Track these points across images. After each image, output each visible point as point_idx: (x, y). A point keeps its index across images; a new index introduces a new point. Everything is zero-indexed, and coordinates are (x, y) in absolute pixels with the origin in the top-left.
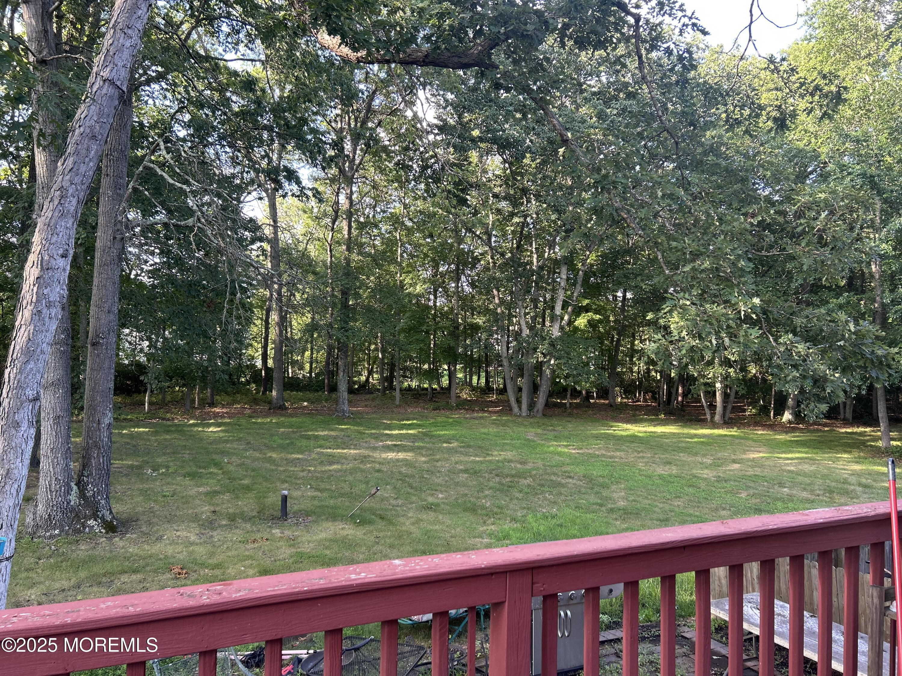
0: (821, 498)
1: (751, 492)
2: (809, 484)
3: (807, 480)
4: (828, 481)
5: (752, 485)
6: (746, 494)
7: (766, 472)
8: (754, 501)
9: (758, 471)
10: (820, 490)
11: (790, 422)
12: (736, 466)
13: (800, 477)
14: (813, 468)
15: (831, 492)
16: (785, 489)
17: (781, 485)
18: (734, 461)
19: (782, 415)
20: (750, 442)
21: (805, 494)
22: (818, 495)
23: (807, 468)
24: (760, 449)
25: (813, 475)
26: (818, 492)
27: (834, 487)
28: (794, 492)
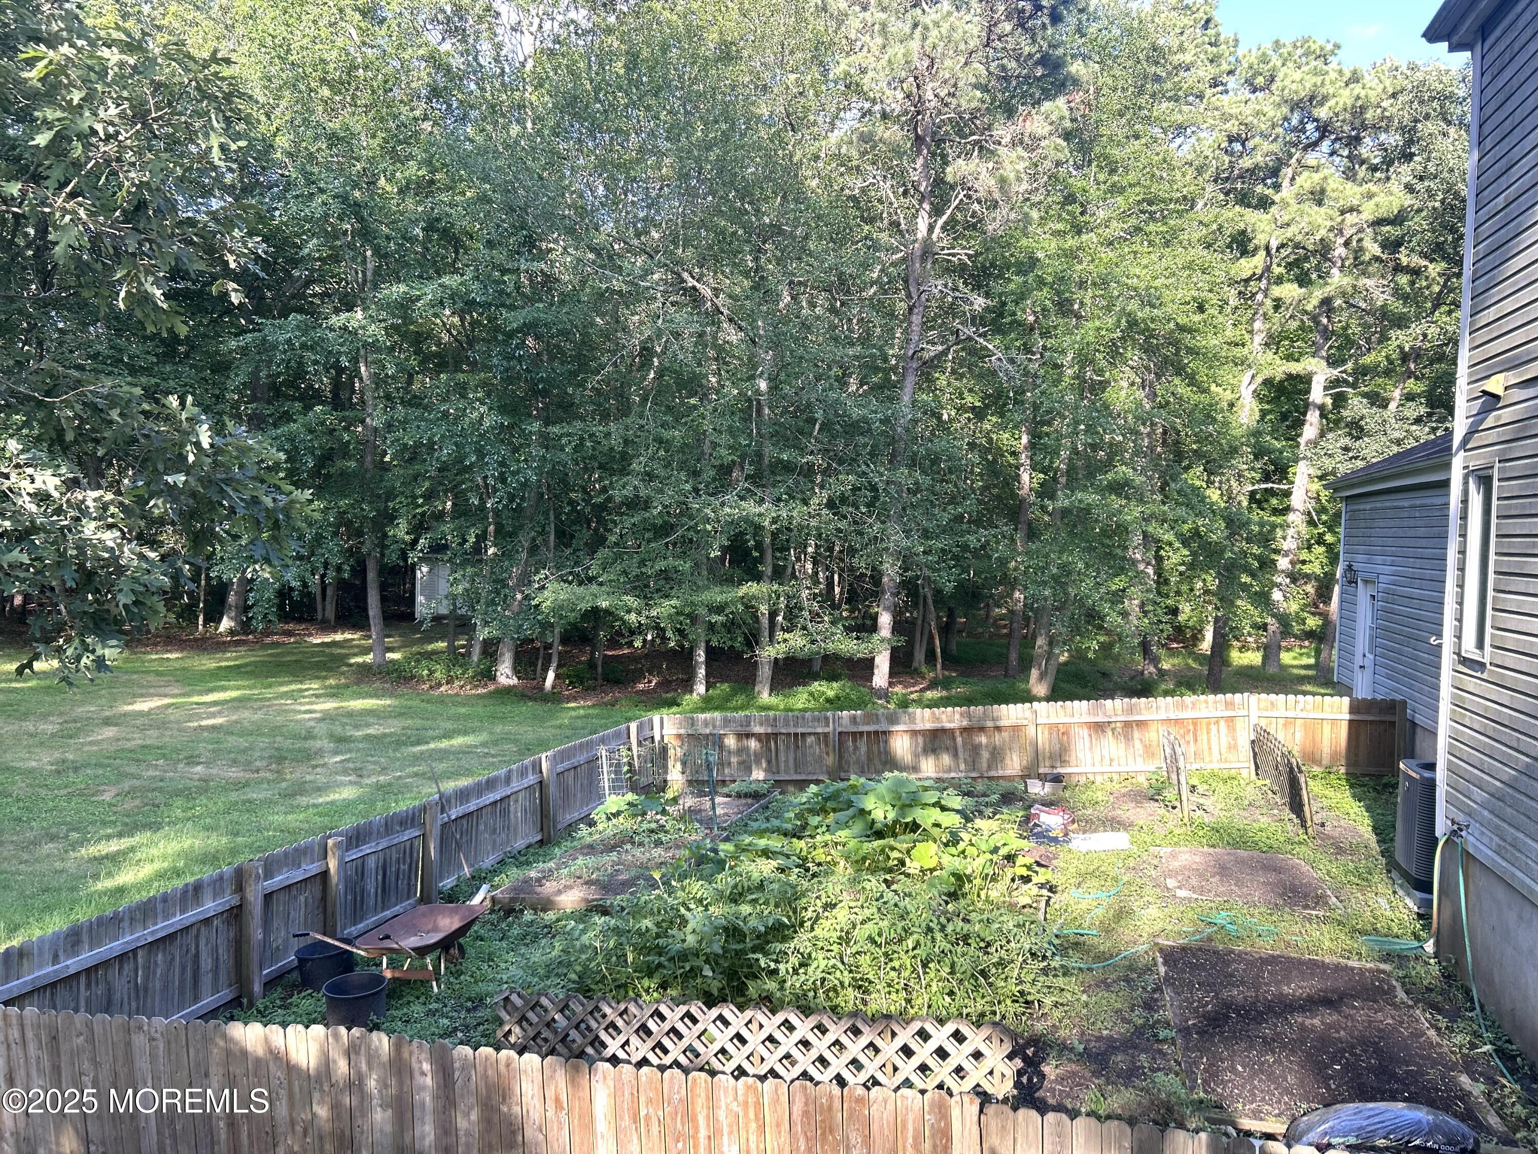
0: (262, 774)
1: (127, 785)
2: (244, 751)
3: (243, 743)
4: (278, 739)
5: (132, 769)
6: (113, 791)
7: (169, 738)
8: (129, 805)
9: (152, 737)
10: (262, 758)
11: (231, 632)
12: (110, 732)
13: (230, 738)
14: (259, 716)
15: (280, 760)
16: (199, 768)
17: (192, 760)
18: (107, 722)
19: (219, 621)
20: (151, 678)
21: (234, 773)
22: (257, 771)
23: (246, 715)
24: (167, 690)
25: (256, 731)
26: (258, 764)
27: (288, 750)
28: (214, 771)
